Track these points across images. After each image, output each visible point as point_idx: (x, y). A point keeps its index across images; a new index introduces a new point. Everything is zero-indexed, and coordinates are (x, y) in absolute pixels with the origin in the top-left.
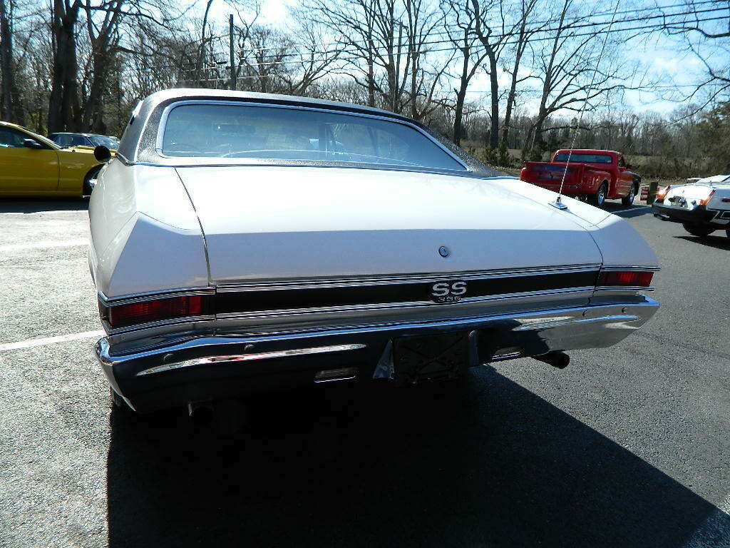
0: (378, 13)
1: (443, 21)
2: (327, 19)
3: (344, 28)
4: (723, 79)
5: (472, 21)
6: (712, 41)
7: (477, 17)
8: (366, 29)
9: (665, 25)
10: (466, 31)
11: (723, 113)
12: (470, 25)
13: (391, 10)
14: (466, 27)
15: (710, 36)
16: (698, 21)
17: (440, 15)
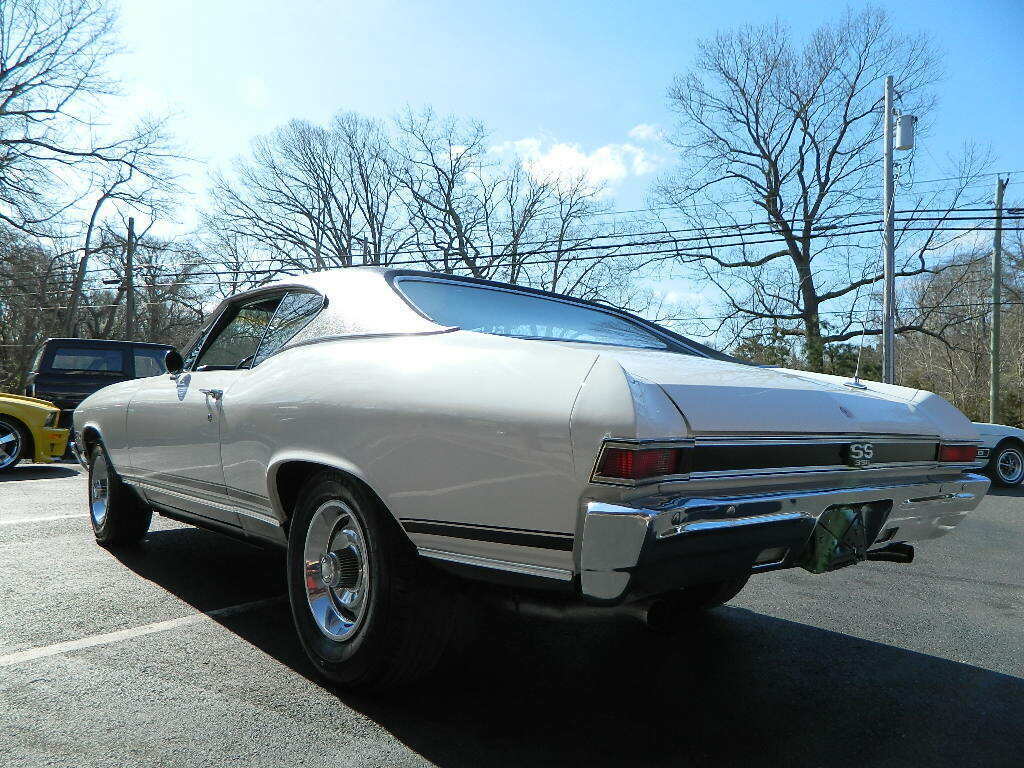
0: (330, 225)
1: (415, 239)
2: (257, 230)
3: (280, 243)
4: (748, 312)
5: (452, 240)
6: (728, 269)
7: (460, 235)
8: (313, 244)
9: (677, 250)
10: (446, 251)
11: (750, 350)
12: (450, 244)
13: (347, 223)
14: (446, 246)
15: (726, 266)
16: (711, 247)
17: (411, 232)
